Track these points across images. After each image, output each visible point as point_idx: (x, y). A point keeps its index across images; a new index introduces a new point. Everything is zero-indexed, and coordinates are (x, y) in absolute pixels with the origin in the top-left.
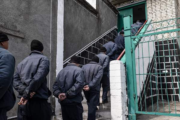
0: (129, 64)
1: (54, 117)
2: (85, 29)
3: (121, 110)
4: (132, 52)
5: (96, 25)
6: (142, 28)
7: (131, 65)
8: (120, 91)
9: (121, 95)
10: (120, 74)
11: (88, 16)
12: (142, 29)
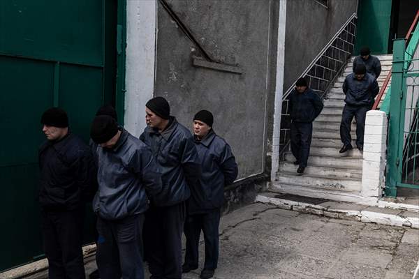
0: (395, 116)
1: (268, 183)
2: (308, 35)
3: (378, 181)
4: (401, 99)
5: (324, 23)
6: (413, 31)
7: (397, 118)
8: (380, 155)
9: (379, 160)
10: (381, 132)
11: (314, 9)
12: (414, 33)
